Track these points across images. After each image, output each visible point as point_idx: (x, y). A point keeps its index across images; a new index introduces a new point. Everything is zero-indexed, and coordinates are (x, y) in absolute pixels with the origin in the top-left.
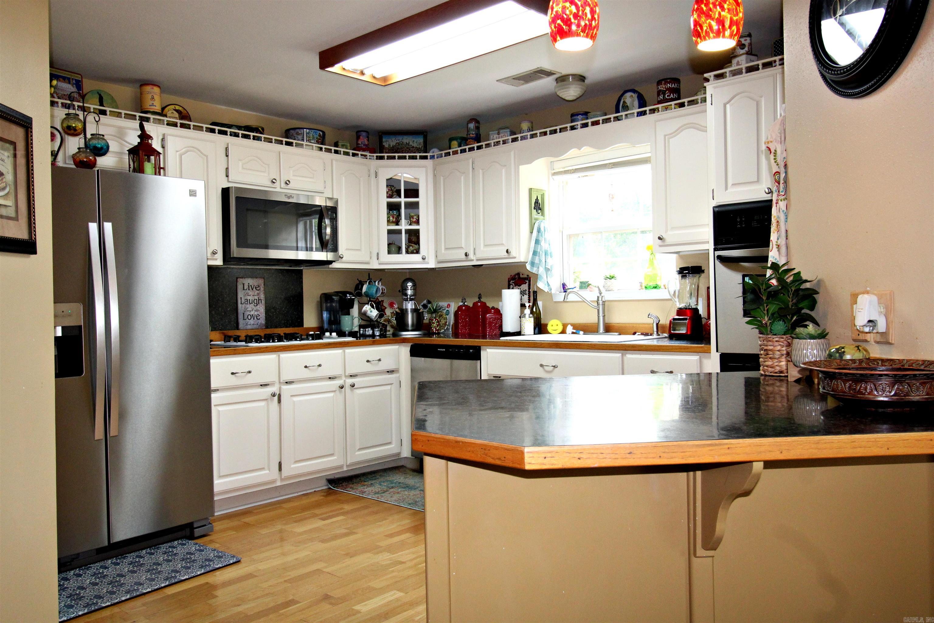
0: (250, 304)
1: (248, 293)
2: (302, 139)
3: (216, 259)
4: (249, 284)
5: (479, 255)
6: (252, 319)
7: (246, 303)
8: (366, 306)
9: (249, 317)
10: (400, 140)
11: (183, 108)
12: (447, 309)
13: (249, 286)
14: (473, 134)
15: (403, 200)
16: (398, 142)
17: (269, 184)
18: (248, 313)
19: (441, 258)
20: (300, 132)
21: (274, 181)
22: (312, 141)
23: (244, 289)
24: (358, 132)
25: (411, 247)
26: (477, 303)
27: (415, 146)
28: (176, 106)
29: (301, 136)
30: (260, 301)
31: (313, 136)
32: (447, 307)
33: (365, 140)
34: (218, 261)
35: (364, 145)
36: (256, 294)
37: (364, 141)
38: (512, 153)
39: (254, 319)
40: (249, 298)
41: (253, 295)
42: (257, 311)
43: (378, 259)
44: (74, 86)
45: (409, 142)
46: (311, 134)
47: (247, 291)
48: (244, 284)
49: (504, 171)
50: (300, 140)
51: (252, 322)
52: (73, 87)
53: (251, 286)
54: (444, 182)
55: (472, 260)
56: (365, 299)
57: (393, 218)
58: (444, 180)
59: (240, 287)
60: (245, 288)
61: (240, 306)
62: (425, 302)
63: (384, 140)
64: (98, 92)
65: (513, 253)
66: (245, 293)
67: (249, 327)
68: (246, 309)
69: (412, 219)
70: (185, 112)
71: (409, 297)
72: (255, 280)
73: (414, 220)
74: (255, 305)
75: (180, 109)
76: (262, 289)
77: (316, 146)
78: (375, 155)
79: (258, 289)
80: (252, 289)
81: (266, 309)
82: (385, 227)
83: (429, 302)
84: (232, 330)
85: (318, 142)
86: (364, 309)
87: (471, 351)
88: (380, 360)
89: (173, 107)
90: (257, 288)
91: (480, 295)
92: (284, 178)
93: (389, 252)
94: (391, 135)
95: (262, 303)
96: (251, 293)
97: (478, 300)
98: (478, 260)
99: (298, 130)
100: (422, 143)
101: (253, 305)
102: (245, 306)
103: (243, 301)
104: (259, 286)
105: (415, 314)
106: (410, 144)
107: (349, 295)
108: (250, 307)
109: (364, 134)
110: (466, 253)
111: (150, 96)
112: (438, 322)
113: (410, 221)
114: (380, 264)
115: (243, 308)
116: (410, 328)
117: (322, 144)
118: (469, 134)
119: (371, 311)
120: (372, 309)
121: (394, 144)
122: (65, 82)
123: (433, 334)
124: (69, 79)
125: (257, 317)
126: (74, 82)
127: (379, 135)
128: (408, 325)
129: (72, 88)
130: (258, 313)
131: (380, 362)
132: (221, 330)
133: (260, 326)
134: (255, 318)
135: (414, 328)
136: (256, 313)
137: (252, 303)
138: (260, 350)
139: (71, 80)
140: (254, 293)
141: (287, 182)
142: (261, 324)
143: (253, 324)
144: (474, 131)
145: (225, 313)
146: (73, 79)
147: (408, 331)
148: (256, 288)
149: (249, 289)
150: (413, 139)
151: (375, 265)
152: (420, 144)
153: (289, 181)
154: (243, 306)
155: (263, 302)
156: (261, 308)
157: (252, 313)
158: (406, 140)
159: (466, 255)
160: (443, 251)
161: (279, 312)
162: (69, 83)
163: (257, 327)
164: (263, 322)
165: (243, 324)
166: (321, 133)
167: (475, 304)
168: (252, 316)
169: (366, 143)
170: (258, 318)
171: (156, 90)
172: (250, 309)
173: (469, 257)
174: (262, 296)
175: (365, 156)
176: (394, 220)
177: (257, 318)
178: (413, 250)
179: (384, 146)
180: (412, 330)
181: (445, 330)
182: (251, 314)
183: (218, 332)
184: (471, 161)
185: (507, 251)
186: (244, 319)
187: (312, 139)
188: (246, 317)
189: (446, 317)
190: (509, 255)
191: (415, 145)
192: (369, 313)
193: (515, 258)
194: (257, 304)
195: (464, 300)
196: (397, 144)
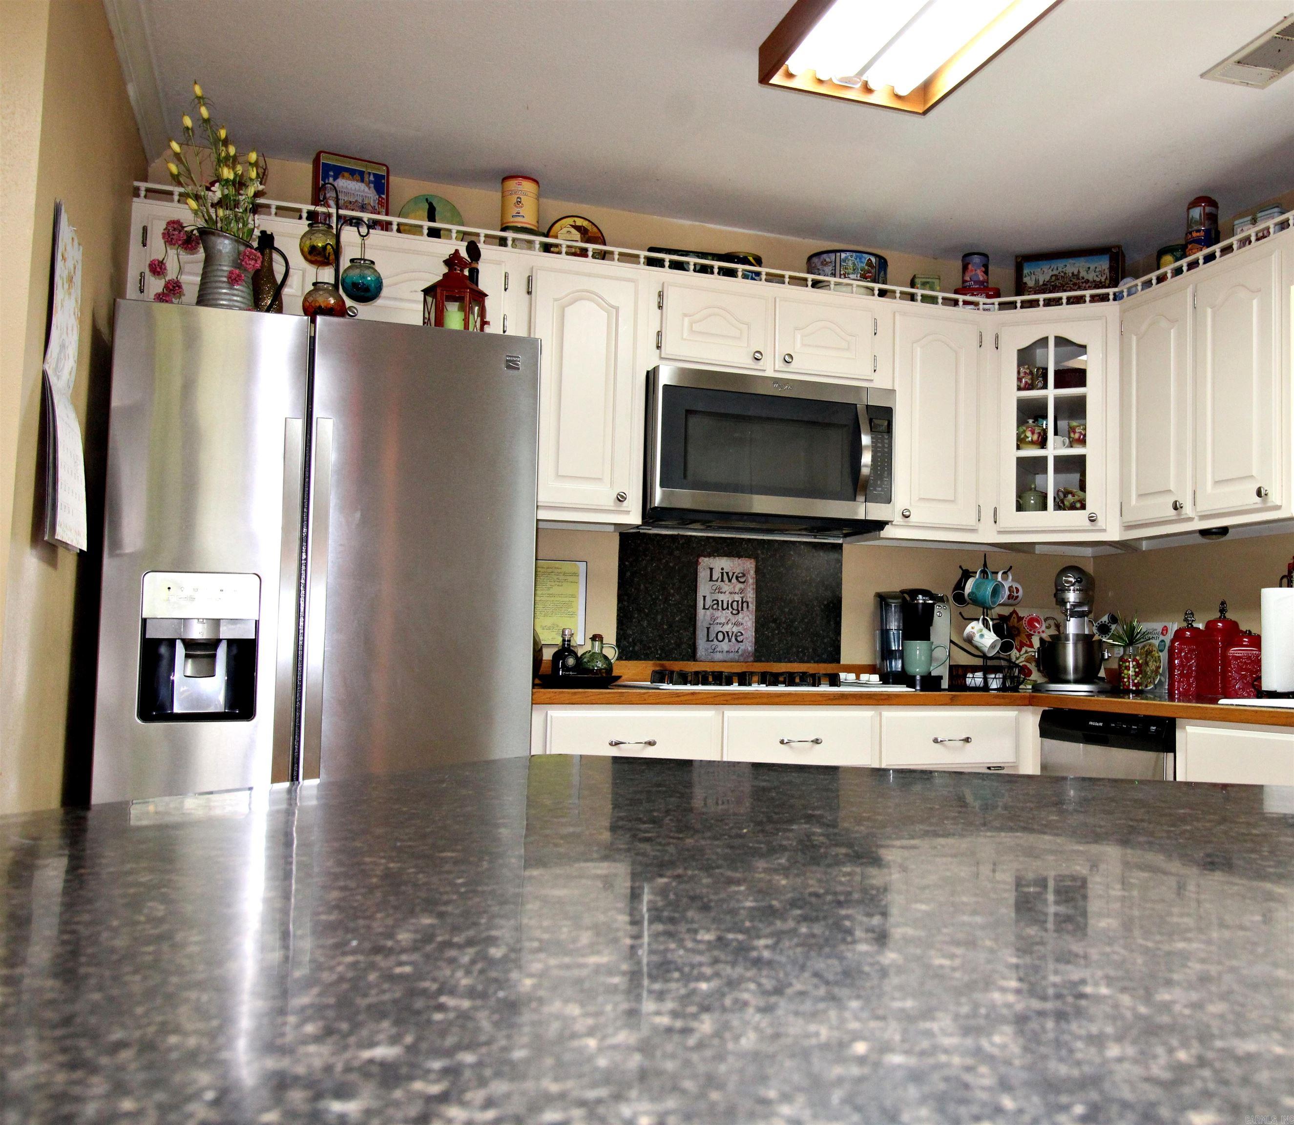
0: (723, 609)
1: (720, 588)
2: (832, 274)
3: (628, 512)
4: (722, 569)
5: (1204, 506)
6: (726, 640)
7: (715, 607)
8: (974, 624)
9: (720, 637)
10: (1060, 269)
11: (589, 221)
12: (1161, 637)
13: (722, 573)
14: (1198, 231)
15: (1051, 393)
16: (1055, 272)
17: (748, 362)
18: (719, 628)
19: (1130, 518)
20: (828, 260)
21: (757, 355)
22: (852, 276)
23: (711, 580)
24: (967, 257)
25: (1070, 496)
26: (1215, 621)
27: (1091, 279)
28: (576, 219)
29: (830, 268)
30: (745, 605)
31: (854, 264)
32: (1162, 634)
33: (978, 271)
34: (633, 517)
35: (976, 282)
36: (737, 590)
37: (977, 275)
38: (1274, 258)
39: (730, 641)
40: (721, 597)
41: (731, 593)
42: (737, 624)
43: (995, 522)
44: (372, 185)
45: (1079, 272)
46: (850, 262)
47: (719, 583)
48: (711, 569)
49: (1255, 303)
50: (827, 276)
51: (725, 646)
52: (369, 188)
53: (727, 573)
54: (1138, 345)
55: (1190, 519)
56: (970, 610)
57: (1033, 433)
58: (1138, 341)
59: (703, 575)
60: (714, 578)
61: (700, 612)
62: (1105, 619)
63: (1026, 272)
64: (427, 200)
65: (1274, 498)
66: (714, 588)
67: (718, 656)
68: (714, 619)
69: (1072, 435)
70: (595, 230)
71: (1068, 606)
72: (737, 561)
73: (1077, 436)
74: (734, 612)
75: (585, 224)
76: (751, 581)
77: (858, 286)
78: (996, 301)
79: (742, 580)
80: (730, 581)
81: (757, 622)
82: (1010, 454)
83: (1114, 619)
84: (683, 660)
85: (864, 277)
86: (968, 629)
87: (1153, 728)
88: (967, 740)
89: (570, 221)
90: (740, 578)
91: (1223, 603)
92: (782, 350)
93: (1020, 508)
94: (1042, 260)
95: (750, 609)
96: (726, 587)
97: (1218, 615)
98: (1203, 517)
99: (825, 256)
100: (1107, 271)
101: (729, 612)
102: (712, 614)
103: (709, 603)
104: (744, 575)
105: (1080, 646)
106: (1081, 275)
107: (923, 596)
108: (722, 616)
109: (976, 259)
110: (1176, 502)
111: (514, 199)
112: (1138, 665)
113: (1069, 437)
114: (999, 532)
115: (708, 618)
116: (1071, 676)
117: (874, 281)
118: (1191, 233)
119: (982, 636)
120: (985, 631)
121: (1047, 278)
122: (354, 180)
123: (1126, 692)
124: (361, 173)
125: (736, 636)
126: (372, 178)
127: (1017, 262)
128: (1065, 670)
129: (366, 189)
130: (740, 628)
131: (968, 744)
132: (659, 659)
133: (742, 655)
134: (733, 639)
135: (1080, 676)
136: (735, 629)
137: (728, 608)
138: (677, 699)
139: (366, 176)
140: (734, 587)
141: (787, 357)
142: (745, 651)
143: (727, 652)
144: (1201, 224)
145: (670, 626)
146: (369, 173)
147: (1067, 682)
148: (737, 578)
149: (722, 581)
150: (1088, 265)
151: (988, 535)
152: (1102, 273)
153: (791, 356)
154: (708, 612)
155: (752, 607)
156: (747, 621)
157: (726, 628)
158: (1071, 267)
159: (1176, 507)
160: (1134, 502)
161: (786, 629)
162: (362, 181)
163: (737, 657)
164: (750, 649)
165: (706, 650)
166: (873, 259)
167: (1210, 625)
168: (726, 634)
169: (981, 279)
170: (739, 639)
171: (528, 186)
172: (723, 620)
173: (1184, 511)
174: (751, 596)
175: (976, 304)
176: (1035, 437)
177: (736, 639)
178: (1074, 503)
179: (1026, 283)
180: (1077, 682)
181: (1155, 686)
182: (724, 631)
183: (652, 662)
184: (1190, 291)
185: (1259, 493)
186: (708, 640)
187: (851, 271)
188: (712, 636)
189: (1159, 657)
190: (1265, 501)
191: (1091, 276)
192: (977, 639)
193: (1278, 508)
194: (738, 610)
195: (1189, 616)
196: (1054, 278)
